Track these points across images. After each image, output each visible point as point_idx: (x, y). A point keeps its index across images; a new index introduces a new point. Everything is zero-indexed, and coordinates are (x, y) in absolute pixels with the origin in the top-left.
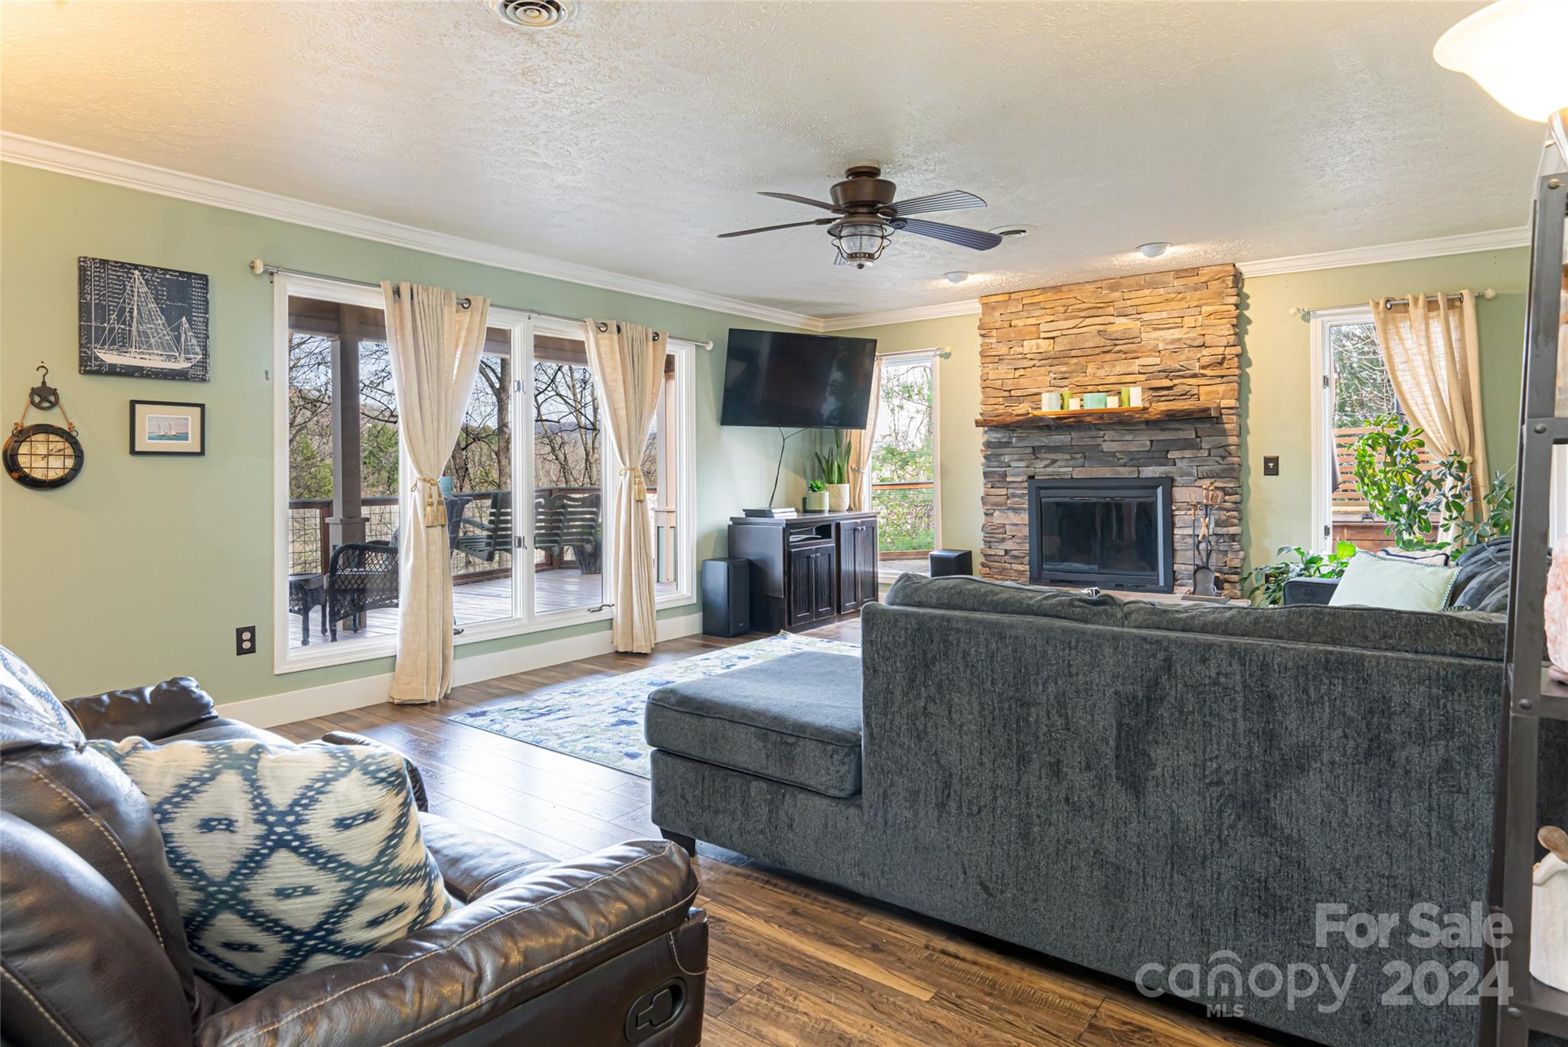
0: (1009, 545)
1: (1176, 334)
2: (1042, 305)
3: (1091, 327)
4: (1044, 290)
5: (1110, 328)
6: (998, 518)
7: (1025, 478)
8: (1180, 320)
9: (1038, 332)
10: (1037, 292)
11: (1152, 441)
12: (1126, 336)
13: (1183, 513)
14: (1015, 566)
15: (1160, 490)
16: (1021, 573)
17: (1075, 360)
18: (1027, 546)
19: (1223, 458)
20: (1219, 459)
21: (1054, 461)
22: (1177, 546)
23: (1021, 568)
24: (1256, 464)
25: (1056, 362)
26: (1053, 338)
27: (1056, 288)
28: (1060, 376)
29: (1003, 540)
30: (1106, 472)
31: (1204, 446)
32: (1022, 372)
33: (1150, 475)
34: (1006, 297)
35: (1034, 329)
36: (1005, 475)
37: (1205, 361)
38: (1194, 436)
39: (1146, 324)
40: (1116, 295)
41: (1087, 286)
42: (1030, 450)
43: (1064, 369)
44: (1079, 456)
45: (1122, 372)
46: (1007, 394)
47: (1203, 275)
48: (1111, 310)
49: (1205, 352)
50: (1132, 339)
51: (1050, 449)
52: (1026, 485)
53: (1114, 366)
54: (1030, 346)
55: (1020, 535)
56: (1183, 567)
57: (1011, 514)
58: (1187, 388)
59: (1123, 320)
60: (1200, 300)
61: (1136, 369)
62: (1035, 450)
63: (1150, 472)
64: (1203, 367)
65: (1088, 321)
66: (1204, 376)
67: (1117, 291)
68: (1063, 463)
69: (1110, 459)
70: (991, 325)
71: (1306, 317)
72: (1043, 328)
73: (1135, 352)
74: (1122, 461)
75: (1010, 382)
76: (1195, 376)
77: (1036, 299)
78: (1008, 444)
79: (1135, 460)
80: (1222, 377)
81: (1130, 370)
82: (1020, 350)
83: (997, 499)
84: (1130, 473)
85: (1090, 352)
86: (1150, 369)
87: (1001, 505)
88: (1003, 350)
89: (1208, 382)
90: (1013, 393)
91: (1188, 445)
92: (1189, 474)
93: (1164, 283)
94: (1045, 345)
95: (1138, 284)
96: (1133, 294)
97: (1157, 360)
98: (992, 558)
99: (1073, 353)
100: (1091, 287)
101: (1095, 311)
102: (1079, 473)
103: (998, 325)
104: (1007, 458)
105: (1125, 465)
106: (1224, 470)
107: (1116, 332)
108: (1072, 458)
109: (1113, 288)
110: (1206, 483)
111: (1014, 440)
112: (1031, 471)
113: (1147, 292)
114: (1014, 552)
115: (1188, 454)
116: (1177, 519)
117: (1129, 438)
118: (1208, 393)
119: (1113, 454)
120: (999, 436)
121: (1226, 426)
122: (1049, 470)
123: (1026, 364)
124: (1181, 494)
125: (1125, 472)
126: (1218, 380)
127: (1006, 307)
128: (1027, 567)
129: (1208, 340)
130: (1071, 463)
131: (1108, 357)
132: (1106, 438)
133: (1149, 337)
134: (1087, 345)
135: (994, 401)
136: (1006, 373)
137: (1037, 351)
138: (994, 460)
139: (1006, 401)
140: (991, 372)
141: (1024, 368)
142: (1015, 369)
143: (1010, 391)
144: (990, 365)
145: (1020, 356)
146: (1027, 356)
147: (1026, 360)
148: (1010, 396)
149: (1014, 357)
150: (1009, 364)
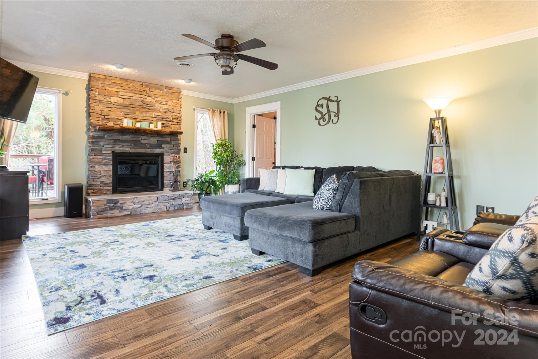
0: (103, 179)
1: (166, 107)
2: (120, 85)
3: (138, 98)
4: (121, 79)
5: (145, 100)
6: (97, 168)
7: (111, 152)
8: (167, 102)
9: (118, 95)
10: (118, 79)
11: (157, 141)
12: (151, 104)
13: (166, 164)
14: (105, 188)
15: (160, 157)
16: (108, 190)
17: (132, 109)
18: (111, 179)
19: (177, 147)
20: (176, 147)
21: (123, 146)
22: (165, 174)
23: (109, 188)
24: (182, 150)
25: (124, 108)
26: (124, 99)
27: (126, 80)
28: (127, 114)
29: (100, 178)
30: (142, 151)
31: (173, 143)
32: (110, 109)
33: (158, 152)
34: (105, 77)
35: (116, 93)
36: (101, 150)
37: (174, 117)
38: (170, 140)
39: (157, 101)
40: (147, 89)
41: (137, 83)
42: (113, 141)
43: (128, 111)
44: (133, 144)
45: (149, 116)
46: (103, 117)
47: (174, 90)
48: (145, 94)
49: (173, 114)
50: (152, 105)
51: (121, 141)
52: (111, 154)
53: (146, 113)
54: (114, 99)
55: (108, 175)
56: (166, 182)
57: (104, 167)
58: (169, 125)
59: (149, 98)
60: (172, 97)
61: (154, 116)
62: (115, 141)
63: (158, 151)
64: (173, 119)
65: (138, 95)
66: (173, 121)
67: (147, 87)
68: (126, 147)
69: (144, 146)
70: (97, 87)
71: (194, 109)
72: (121, 93)
73: (153, 110)
74: (148, 147)
75: (105, 112)
76: (170, 121)
77: (117, 82)
78: (103, 138)
79: (152, 146)
80: (178, 123)
81: (151, 116)
82: (109, 100)
83: (98, 160)
84: (151, 151)
85: (138, 107)
86: (158, 117)
87: (100, 163)
88: (102, 98)
89: (174, 124)
90: (106, 117)
91: (168, 143)
92: (168, 152)
93: (163, 89)
94: (121, 101)
95: (155, 87)
96: (153, 90)
97: (160, 114)
98: (95, 186)
99: (131, 106)
100: (139, 83)
101: (140, 92)
102: (133, 151)
103: (100, 87)
104: (102, 144)
105: (149, 148)
106: (178, 151)
107: (148, 102)
108: (131, 145)
109: (147, 86)
110: (173, 155)
111: (106, 136)
112: (114, 149)
113: (158, 91)
114: (105, 182)
115: (168, 146)
116: (165, 167)
117: (151, 139)
118: (174, 127)
119: (145, 144)
120: (99, 134)
121: (179, 138)
122: (121, 149)
123: (112, 106)
124: (166, 158)
125: (149, 151)
126: (177, 124)
127: (104, 81)
128: (111, 188)
129: (175, 111)
130: (130, 147)
131: (144, 110)
132: (142, 138)
133: (157, 106)
134: (137, 104)
135: (98, 119)
136: (103, 108)
137: (117, 102)
138: (96, 144)
139: (103, 120)
140: (95, 106)
141: (111, 108)
142: (107, 107)
143: (104, 116)
144: (95, 103)
145: (109, 102)
146: (113, 103)
147: (111, 105)
148: (105, 118)
149: (106, 102)
150: (104, 105)
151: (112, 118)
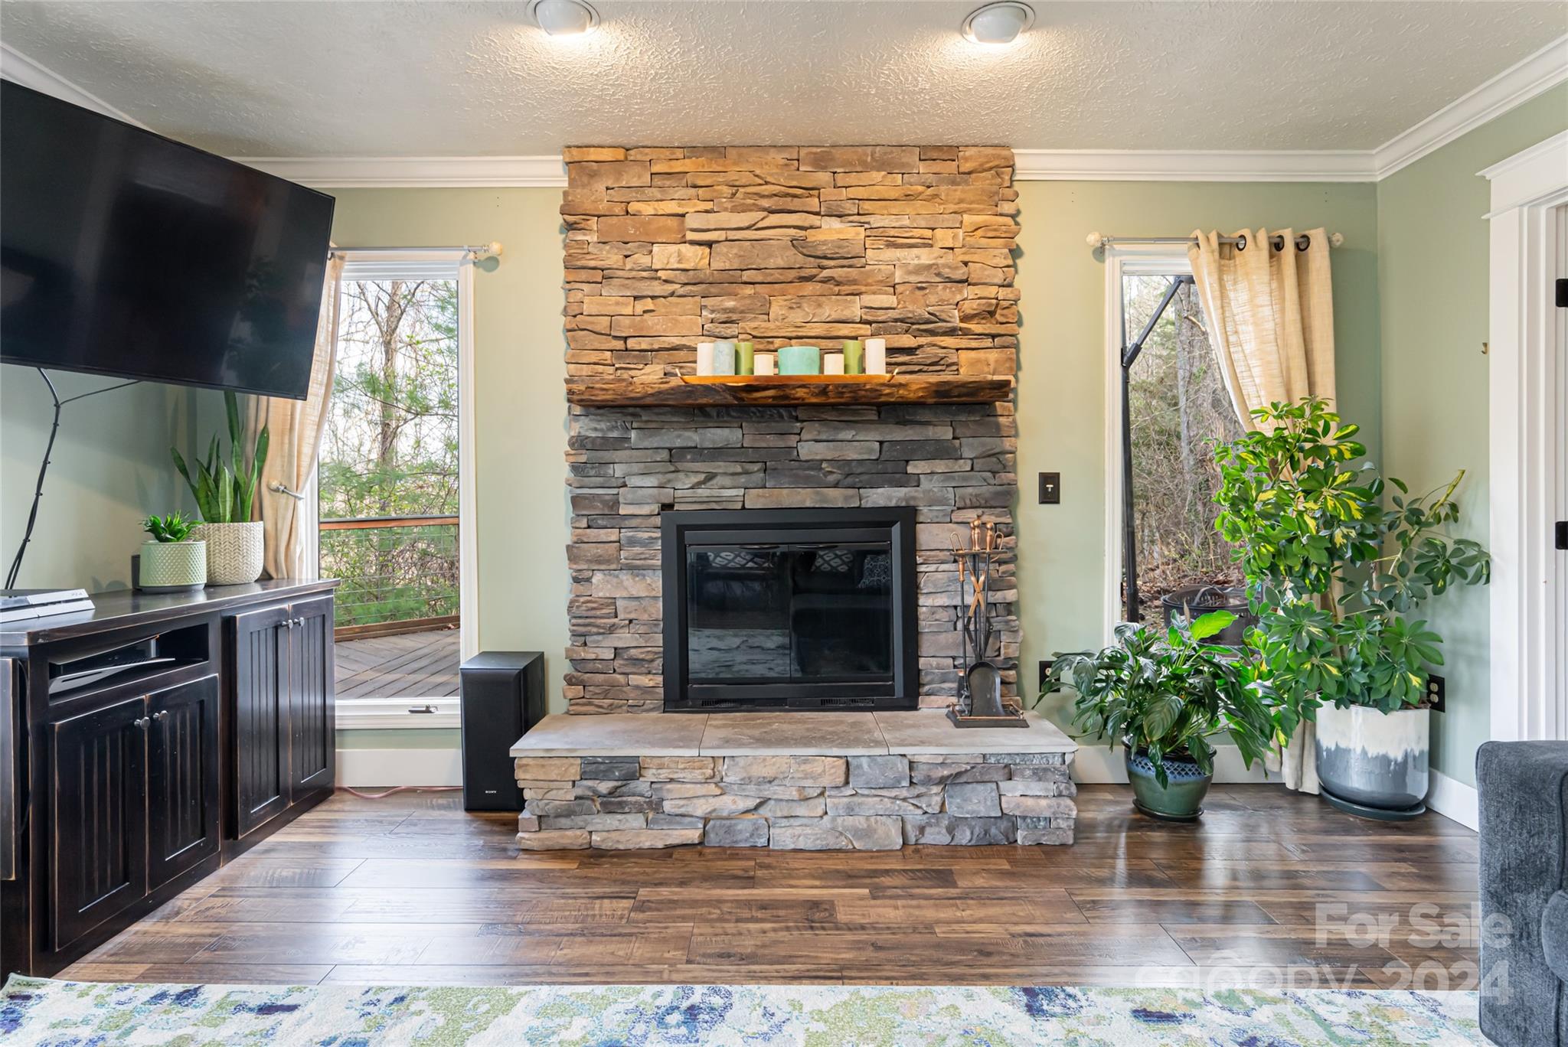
0: (624, 638)
1: (925, 257)
2: (689, 178)
3: (780, 229)
4: (693, 150)
5: (813, 236)
6: (601, 585)
7: (655, 508)
8: (928, 233)
9: (682, 230)
10: (679, 153)
11: (881, 443)
12: (842, 252)
13: (933, 568)
14: (636, 680)
15: (896, 530)
16: (645, 690)
17: (749, 290)
18: (659, 640)
19: (994, 473)
20: (989, 474)
21: (711, 477)
22: (924, 625)
23: (645, 681)
24: (1028, 487)
25: (713, 290)
26: (709, 244)
27: (717, 151)
28: (723, 317)
29: (612, 629)
30: (804, 498)
31: (967, 453)
32: (649, 304)
33: (882, 503)
34: (620, 154)
35: (672, 223)
36: (616, 503)
37: (969, 307)
38: (950, 436)
39: (873, 233)
40: (823, 177)
41: (773, 153)
42: (665, 455)
43: (730, 304)
44: (756, 467)
45: (835, 316)
46: (619, 344)
47: (966, 159)
48: (813, 203)
49: (969, 292)
50: (850, 259)
51: (699, 453)
52: (658, 521)
53: (820, 305)
54: (664, 256)
55: (646, 617)
56: (934, 662)
57: (625, 577)
58: (941, 352)
59: (835, 223)
60: (961, 201)
61: (856, 312)
62: (675, 455)
63: (881, 497)
64: (965, 318)
65: (774, 219)
66: (966, 333)
67: (824, 168)
68: (727, 481)
69: (809, 473)
70: (588, 207)
71: (1100, 252)
72: (692, 221)
73: (854, 282)
74: (831, 478)
75: (627, 321)
76: (952, 332)
77: (677, 167)
78: (621, 443)
79: (853, 475)
80: (993, 336)
81: (846, 314)
82: (645, 261)
83: (600, 550)
84: (847, 498)
85: (777, 276)
86: (882, 316)
87: (608, 562)
88: (611, 258)
89: (974, 344)
90: (631, 343)
91: (943, 451)
92: (942, 502)
93: (903, 165)
94: (694, 256)
95: (864, 163)
96: (852, 179)
97: (890, 300)
98: (590, 666)
99: (746, 276)
100: (779, 157)
101: (786, 201)
102: (756, 499)
103: (602, 207)
104: (619, 470)
105: (836, 486)
106: (997, 494)
107: (824, 243)
108: (746, 473)
109: (821, 161)
110: (971, 515)
111: (633, 434)
112: (667, 496)
113: (877, 176)
114: (633, 652)
115: (940, 466)
116: (922, 581)
117: (848, 434)
118: (974, 363)
119: (816, 465)
120: (603, 425)
121: (1001, 419)
122: (703, 492)
123: (658, 288)
124: (932, 536)
125: (837, 498)
126: (988, 342)
127: (619, 175)
128: (660, 679)
129: (976, 272)
130: (743, 479)
131: (809, 288)
132: (805, 436)
133: (880, 258)
134: (771, 263)
135: (594, 357)
136: (617, 303)
137: (676, 266)
138: (592, 472)
139: (619, 358)
140: (586, 300)
141: (653, 297)
142: (636, 298)
143: (625, 339)
144: (585, 287)
145: (645, 274)
146: (660, 274)
147: (656, 283)
148: (627, 350)
149: (634, 274)
150: (624, 286)
151: (656, 347)
